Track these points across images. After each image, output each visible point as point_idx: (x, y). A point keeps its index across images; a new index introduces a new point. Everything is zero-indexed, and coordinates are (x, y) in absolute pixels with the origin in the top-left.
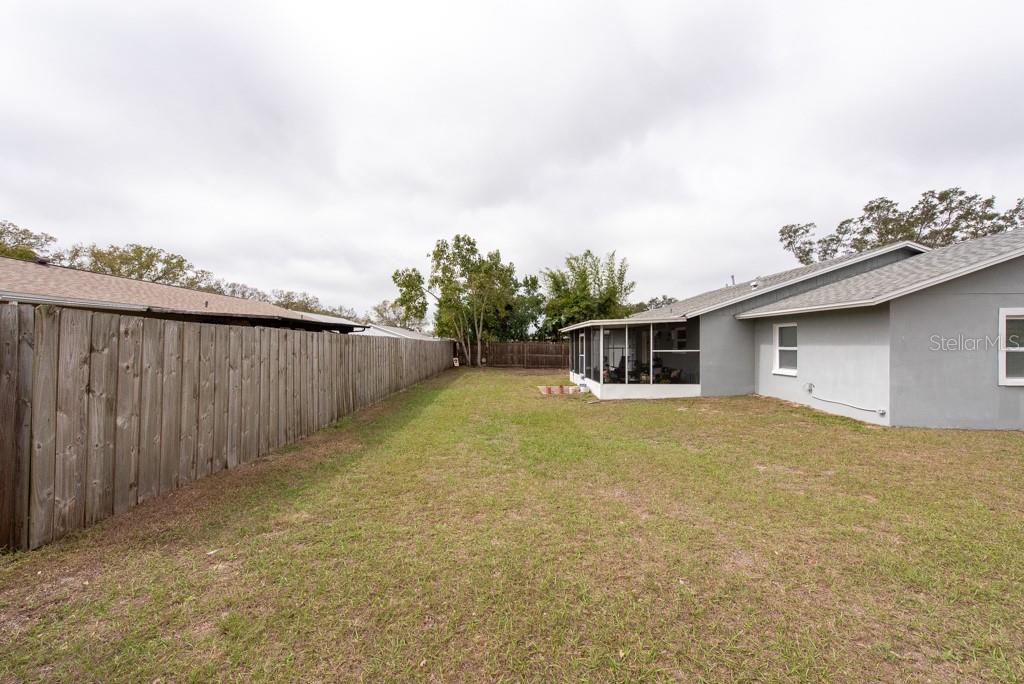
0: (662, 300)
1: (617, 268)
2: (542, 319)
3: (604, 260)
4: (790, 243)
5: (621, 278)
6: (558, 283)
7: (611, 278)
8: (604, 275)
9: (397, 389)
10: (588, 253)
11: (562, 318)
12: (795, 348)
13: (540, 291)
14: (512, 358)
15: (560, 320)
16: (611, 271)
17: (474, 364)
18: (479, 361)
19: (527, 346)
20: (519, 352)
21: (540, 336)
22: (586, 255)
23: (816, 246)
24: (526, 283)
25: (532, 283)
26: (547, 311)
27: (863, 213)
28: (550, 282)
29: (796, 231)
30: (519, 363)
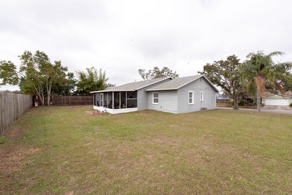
0: (108, 84)
1: (103, 73)
2: (76, 88)
3: (98, 71)
4: (141, 73)
5: (104, 77)
6: (82, 76)
7: (101, 76)
8: (98, 75)
9: (17, 119)
10: (93, 68)
11: (85, 88)
12: (158, 98)
13: (75, 78)
14: (64, 102)
15: (83, 89)
16: (101, 74)
17: (46, 105)
18: (48, 103)
19: (70, 97)
20: (67, 100)
21: (75, 94)
22: (92, 68)
23: (145, 75)
24: (69, 75)
25: (71, 75)
26: (78, 85)
27: (154, 69)
28: (79, 75)
29: (142, 71)
30: (67, 104)
